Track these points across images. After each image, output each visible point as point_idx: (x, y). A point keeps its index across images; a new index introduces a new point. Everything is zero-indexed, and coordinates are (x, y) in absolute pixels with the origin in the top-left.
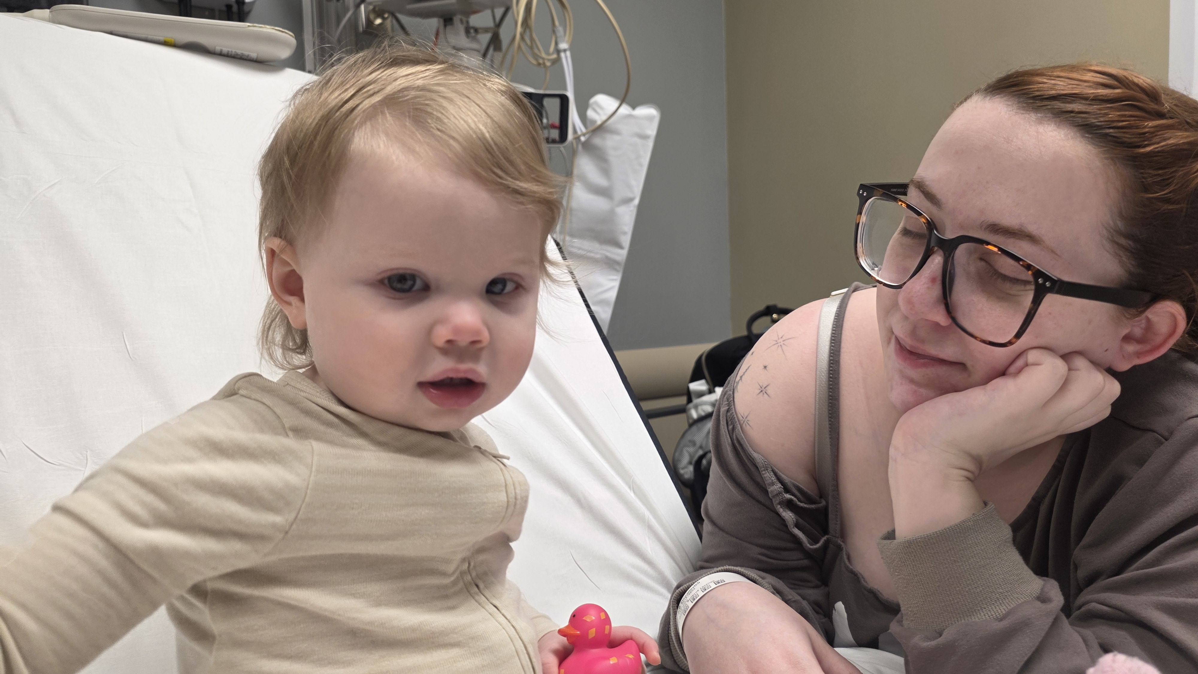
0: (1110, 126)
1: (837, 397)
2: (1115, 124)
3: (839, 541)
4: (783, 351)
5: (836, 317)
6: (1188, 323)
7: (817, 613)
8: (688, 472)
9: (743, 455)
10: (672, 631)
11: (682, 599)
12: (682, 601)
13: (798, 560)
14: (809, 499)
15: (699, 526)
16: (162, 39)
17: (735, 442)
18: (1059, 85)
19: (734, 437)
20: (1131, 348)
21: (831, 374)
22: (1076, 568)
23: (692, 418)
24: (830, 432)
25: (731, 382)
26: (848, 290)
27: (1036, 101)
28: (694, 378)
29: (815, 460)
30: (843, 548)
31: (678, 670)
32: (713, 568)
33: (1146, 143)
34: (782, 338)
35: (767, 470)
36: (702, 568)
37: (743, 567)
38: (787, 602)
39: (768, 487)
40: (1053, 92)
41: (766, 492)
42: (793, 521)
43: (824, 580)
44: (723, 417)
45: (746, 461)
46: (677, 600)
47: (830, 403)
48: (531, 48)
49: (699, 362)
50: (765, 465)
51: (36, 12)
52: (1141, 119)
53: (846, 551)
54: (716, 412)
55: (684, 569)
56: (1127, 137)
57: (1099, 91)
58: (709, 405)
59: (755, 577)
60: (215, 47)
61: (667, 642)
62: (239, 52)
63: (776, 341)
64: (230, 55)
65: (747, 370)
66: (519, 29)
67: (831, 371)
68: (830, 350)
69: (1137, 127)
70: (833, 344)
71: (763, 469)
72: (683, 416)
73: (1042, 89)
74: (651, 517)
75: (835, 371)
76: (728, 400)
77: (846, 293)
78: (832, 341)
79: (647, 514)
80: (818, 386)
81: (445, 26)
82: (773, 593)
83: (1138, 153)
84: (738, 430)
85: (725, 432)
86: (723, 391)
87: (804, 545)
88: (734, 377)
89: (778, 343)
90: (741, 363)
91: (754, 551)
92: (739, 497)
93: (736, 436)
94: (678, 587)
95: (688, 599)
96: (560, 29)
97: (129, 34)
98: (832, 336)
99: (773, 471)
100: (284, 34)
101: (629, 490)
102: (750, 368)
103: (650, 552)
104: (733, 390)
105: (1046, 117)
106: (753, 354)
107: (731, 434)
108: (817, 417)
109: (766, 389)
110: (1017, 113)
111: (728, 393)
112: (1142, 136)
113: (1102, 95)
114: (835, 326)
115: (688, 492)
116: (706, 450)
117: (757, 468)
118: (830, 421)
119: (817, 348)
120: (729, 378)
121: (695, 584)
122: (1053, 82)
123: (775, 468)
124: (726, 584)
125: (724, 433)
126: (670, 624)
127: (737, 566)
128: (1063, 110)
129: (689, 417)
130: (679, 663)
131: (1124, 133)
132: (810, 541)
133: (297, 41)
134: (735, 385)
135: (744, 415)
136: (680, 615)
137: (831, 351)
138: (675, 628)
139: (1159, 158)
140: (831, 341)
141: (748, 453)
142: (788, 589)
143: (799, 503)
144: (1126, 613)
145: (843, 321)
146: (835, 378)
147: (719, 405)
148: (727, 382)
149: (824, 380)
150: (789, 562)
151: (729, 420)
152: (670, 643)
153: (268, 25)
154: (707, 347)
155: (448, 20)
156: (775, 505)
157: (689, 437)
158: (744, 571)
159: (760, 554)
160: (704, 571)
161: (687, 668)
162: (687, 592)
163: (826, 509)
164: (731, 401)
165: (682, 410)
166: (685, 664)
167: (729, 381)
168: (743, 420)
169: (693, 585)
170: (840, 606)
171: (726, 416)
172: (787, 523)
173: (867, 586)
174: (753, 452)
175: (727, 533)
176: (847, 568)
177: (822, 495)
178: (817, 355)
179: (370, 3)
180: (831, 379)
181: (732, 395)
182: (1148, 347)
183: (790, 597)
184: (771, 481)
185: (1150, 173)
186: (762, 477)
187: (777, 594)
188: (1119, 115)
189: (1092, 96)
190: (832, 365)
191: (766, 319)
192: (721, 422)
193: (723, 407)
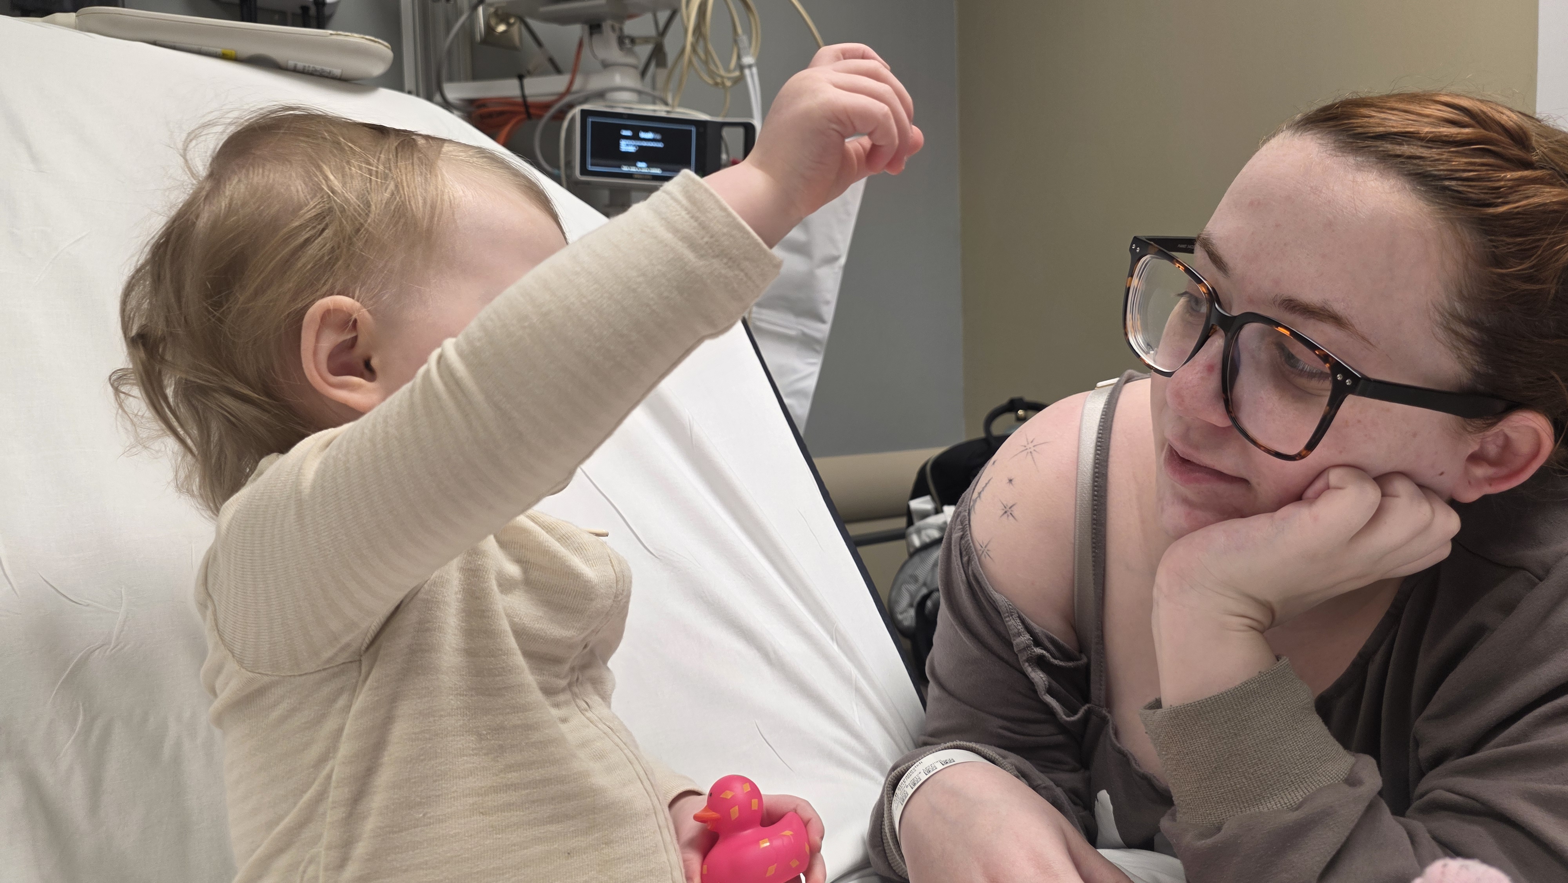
0: (1452, 176)
1: (1103, 522)
2: (1458, 175)
3: (1104, 712)
4: (1034, 460)
5: (1103, 417)
6: (1556, 441)
7: (1075, 804)
8: (908, 617)
9: (981, 596)
10: (886, 825)
11: (900, 784)
12: (898, 786)
13: (1051, 735)
14: (1065, 655)
15: (922, 688)
16: (219, 50)
17: (971, 578)
18: (1390, 120)
19: (970, 572)
20: (1480, 471)
21: (1095, 491)
22: (1417, 744)
23: (914, 546)
24: (1094, 566)
25: (965, 500)
26: (1119, 381)
27: (1357, 140)
28: (916, 495)
29: (1073, 603)
30: (1108, 720)
31: (895, 878)
32: (940, 744)
33: (1500, 200)
34: (1032, 442)
35: (1012, 615)
36: (925, 744)
37: (979, 743)
38: (1035, 788)
39: (1012, 639)
40: (1381, 129)
41: (1009, 644)
42: (1045, 684)
43: (1084, 762)
44: (955, 546)
45: (985, 603)
46: (893, 785)
47: (1094, 529)
48: (706, 63)
49: (922, 473)
50: (1010, 609)
51: (59, 16)
52: (1496, 169)
53: (1113, 724)
54: (946, 538)
55: (902, 746)
56: (1473, 193)
57: (1442, 129)
58: (936, 529)
59: (994, 755)
60: (287, 61)
61: (880, 839)
62: (318, 67)
63: (1025, 446)
64: (306, 71)
65: (986, 484)
66: (690, 38)
67: (1096, 486)
68: (1096, 459)
69: (1489, 180)
70: (1099, 452)
71: (1007, 614)
72: (901, 543)
73: (1367, 124)
74: (859, 677)
75: (1101, 487)
76: (962, 523)
77: (1117, 384)
78: (1098, 448)
79: (854, 672)
80: (1078, 507)
81: (591, 34)
82: (1017, 777)
83: (1487, 214)
84: (975, 562)
85: (958, 565)
86: (955, 512)
87: (1058, 716)
88: (969, 494)
89: (1027, 449)
90: (979, 475)
91: (994, 724)
92: (975, 651)
93: (972, 570)
94: (894, 768)
95: (907, 784)
96: (743, 39)
97: (177, 45)
98: (1098, 442)
99: (1020, 617)
100: (377, 45)
101: (830, 642)
102: (991, 482)
103: (859, 723)
104: (969, 510)
105: (1367, 161)
106: (995, 463)
107: (966, 568)
108: (1077, 547)
109: (1012, 509)
110: (1332, 155)
111: (962, 514)
112: (1494, 191)
113: (1446, 136)
114: (1101, 428)
115: (907, 644)
116: (933, 587)
117: (999, 613)
118: (1094, 552)
119: (1078, 457)
120: (963, 494)
121: (915, 765)
122: (1383, 115)
123: (1023, 615)
124: (957, 765)
125: (957, 567)
126: (883, 817)
127: (970, 742)
128: (1391, 153)
129: (910, 544)
130: (894, 868)
131: (1470, 186)
132: (1066, 710)
133: (394, 56)
134: (972, 503)
135: (983, 543)
136: (896, 805)
137: (1097, 461)
138: (890, 822)
139: (1518, 221)
140: (1096, 448)
141: (988, 594)
142: (1037, 772)
143: (1052, 660)
144: (1483, 804)
145: (1112, 421)
146: (1102, 496)
147: (951, 529)
148: (960, 500)
149: (1087, 499)
150: (1039, 739)
151: (963, 550)
152: (884, 841)
153: (357, 33)
154: (934, 452)
155: (595, 27)
156: (1021, 664)
157: (909, 570)
158: (980, 748)
159: (1001, 728)
160: (928, 747)
161: (905, 874)
162: (906, 775)
163: (1087, 667)
164: (966, 525)
165: (901, 535)
166: (903, 869)
167: (964, 498)
168: (982, 549)
169: (914, 766)
170: (1104, 796)
171: (960, 544)
172: (1036, 687)
173: (1140, 770)
174: (993, 592)
175: (959, 699)
176: (1114, 746)
177: (1082, 648)
178: (1077, 466)
179: (491, 5)
180: (1096, 498)
181: (967, 517)
182: (1504, 471)
183: (1040, 782)
184: (1016, 631)
185: (1502, 241)
186: (1005, 626)
187: (1022, 778)
188: (1466, 163)
189: (1431, 135)
190: (1097, 479)
191: (1009, 417)
192: (953, 552)
193: (956, 533)
